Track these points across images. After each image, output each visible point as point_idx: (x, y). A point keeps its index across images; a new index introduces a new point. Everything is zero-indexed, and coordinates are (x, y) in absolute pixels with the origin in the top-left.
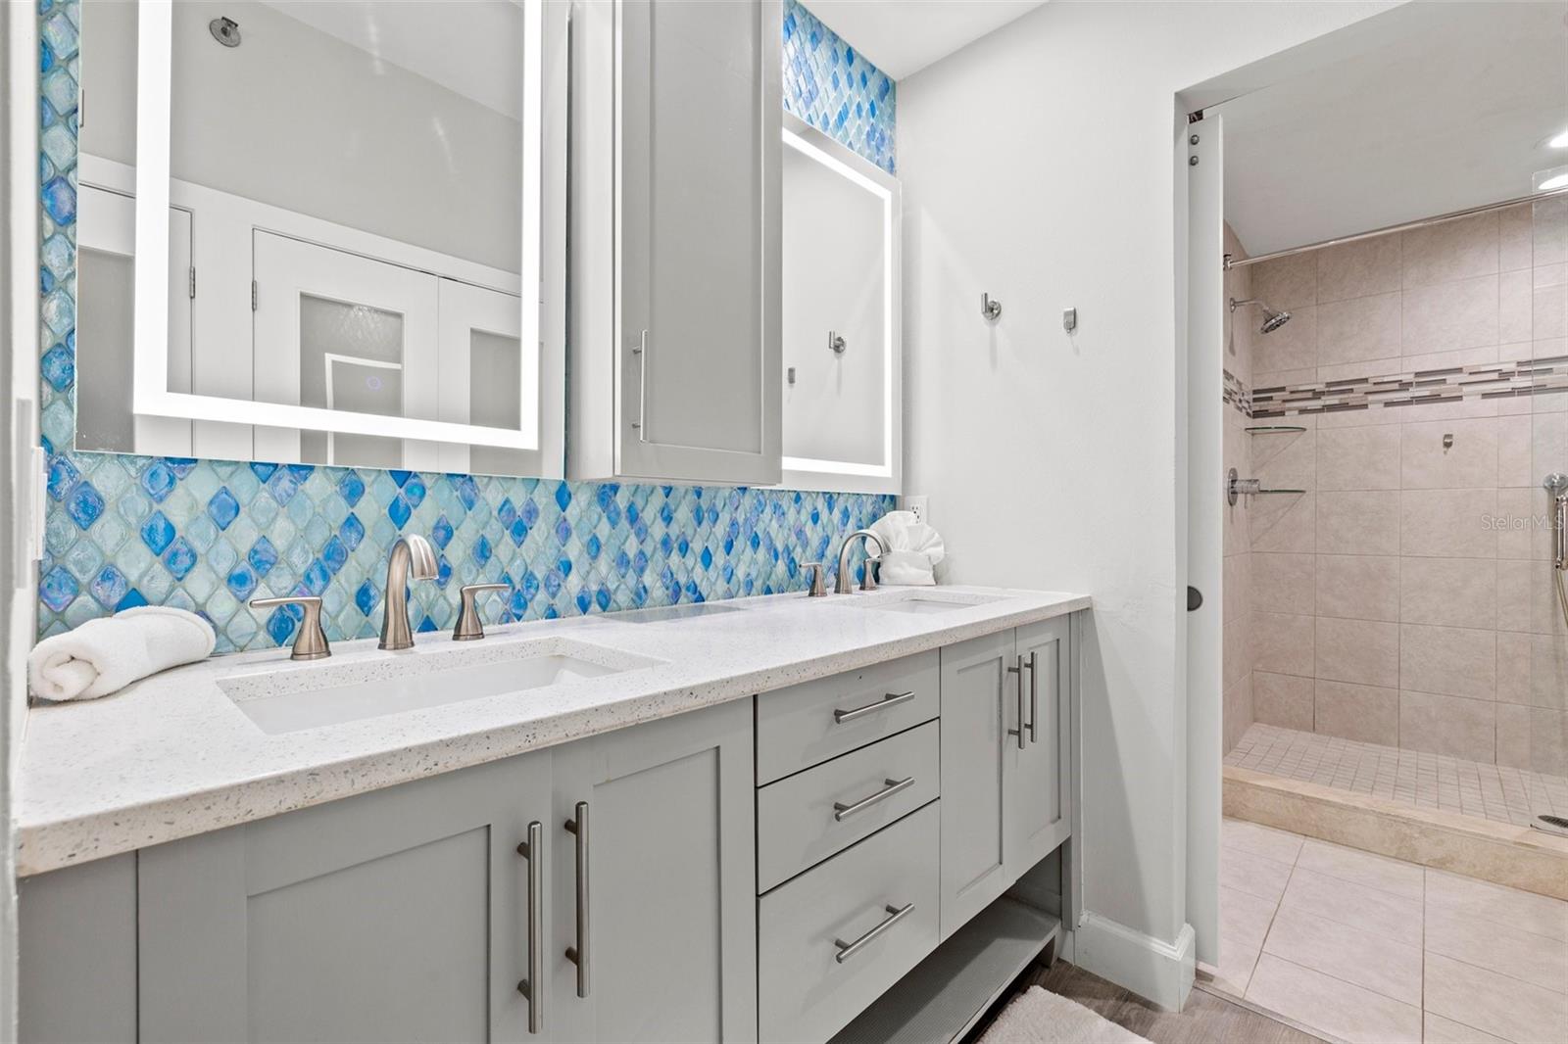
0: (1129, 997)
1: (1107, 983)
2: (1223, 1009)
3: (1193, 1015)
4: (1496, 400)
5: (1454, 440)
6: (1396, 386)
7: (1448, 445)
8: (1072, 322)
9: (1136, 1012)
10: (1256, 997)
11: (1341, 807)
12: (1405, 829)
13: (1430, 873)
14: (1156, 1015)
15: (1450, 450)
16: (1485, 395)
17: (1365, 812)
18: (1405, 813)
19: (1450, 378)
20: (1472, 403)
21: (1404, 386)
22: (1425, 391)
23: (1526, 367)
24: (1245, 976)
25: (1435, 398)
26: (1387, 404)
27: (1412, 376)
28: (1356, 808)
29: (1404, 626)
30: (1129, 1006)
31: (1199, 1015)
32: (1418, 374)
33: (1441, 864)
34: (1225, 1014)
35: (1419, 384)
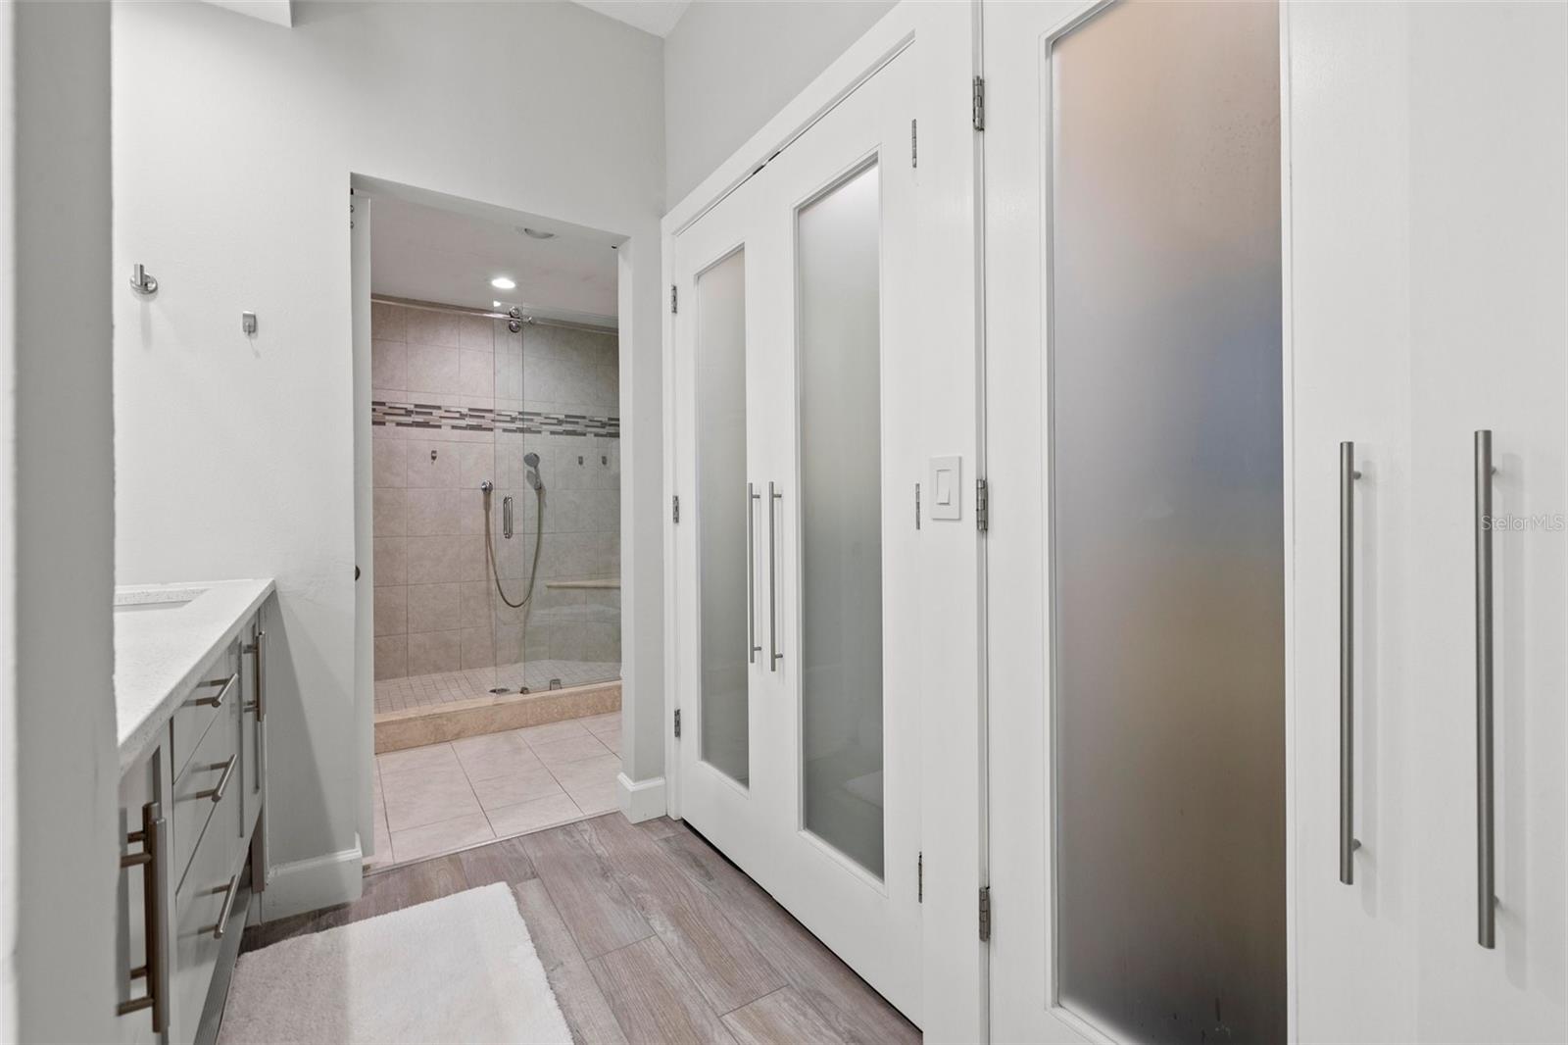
0: (321, 912)
1: (297, 917)
2: (387, 876)
3: (371, 893)
4: (459, 431)
5: (438, 455)
6: (403, 412)
7: (434, 458)
8: (251, 326)
9: (332, 918)
10: (400, 859)
11: (401, 722)
12: (439, 721)
13: (454, 743)
14: (348, 909)
15: (435, 461)
16: (453, 427)
17: (416, 719)
18: (437, 711)
19: (434, 411)
20: (446, 431)
21: (409, 413)
22: (420, 419)
23: (476, 412)
24: (388, 853)
25: (425, 425)
26: (399, 424)
27: (412, 406)
28: (410, 719)
29: (410, 587)
30: (325, 917)
31: (375, 890)
32: (416, 406)
33: (458, 736)
34: (390, 879)
35: (417, 413)
